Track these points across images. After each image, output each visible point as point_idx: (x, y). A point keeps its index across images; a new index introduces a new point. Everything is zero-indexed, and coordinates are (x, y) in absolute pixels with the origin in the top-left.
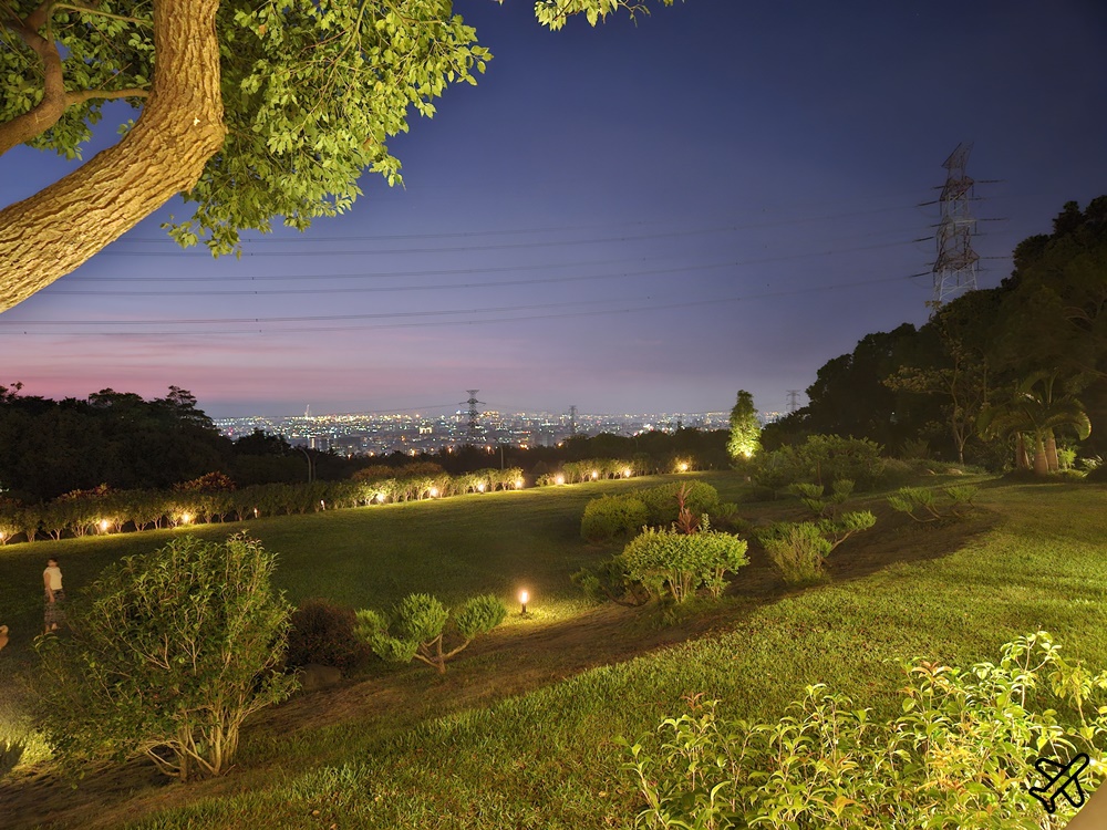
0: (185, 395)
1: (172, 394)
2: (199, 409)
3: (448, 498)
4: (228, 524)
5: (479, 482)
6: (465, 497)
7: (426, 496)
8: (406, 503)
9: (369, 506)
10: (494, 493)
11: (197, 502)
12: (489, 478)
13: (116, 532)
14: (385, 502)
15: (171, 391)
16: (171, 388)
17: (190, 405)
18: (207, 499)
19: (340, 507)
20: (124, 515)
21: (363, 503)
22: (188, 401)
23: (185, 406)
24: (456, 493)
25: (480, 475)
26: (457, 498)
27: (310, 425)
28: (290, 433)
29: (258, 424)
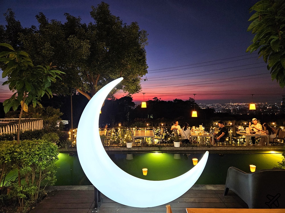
2: (195, 102)
15: (190, 98)
22: (193, 101)
27: (231, 105)
28: (226, 108)
29: (218, 105)
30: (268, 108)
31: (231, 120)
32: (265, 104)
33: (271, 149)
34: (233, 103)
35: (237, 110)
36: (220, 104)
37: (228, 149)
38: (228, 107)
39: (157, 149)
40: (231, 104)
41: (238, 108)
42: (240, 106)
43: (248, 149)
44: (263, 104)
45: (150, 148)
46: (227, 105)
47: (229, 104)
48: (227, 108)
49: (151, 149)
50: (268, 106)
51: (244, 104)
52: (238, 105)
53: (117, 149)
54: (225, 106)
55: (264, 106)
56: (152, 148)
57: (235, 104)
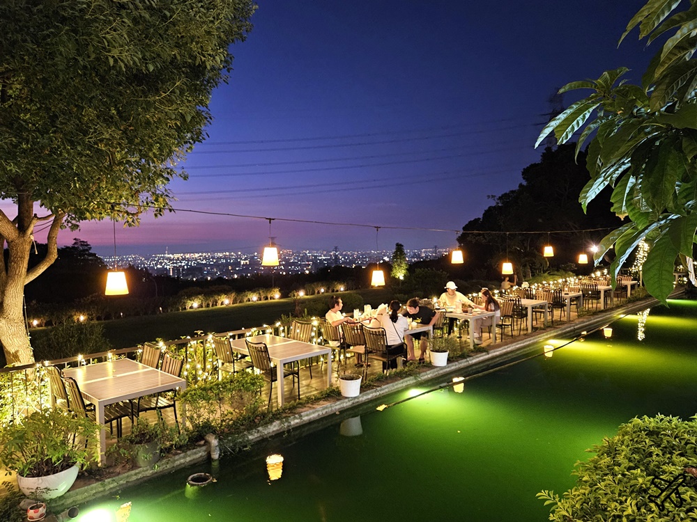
0: (84, 244)
1: (75, 243)
2: (93, 252)
3: (235, 305)
4: (107, 321)
5: (254, 296)
6: (246, 303)
7: (222, 304)
8: (211, 308)
9: (188, 310)
10: (263, 301)
11: (88, 310)
12: (260, 293)
13: (42, 326)
14: (198, 308)
15: (75, 241)
16: (75, 239)
17: (87, 250)
18: (94, 308)
19: (171, 311)
20: (46, 317)
21: (185, 309)
22: (86, 248)
23: (84, 250)
24: (240, 302)
25: (254, 292)
26: (241, 304)
27: (170, 259)
28: (156, 264)
29: (135, 259)
30: (242, 263)
31: (226, 292)
32: (237, 255)
34: (172, 254)
35: (183, 270)
36: (142, 255)
38: (161, 263)
40: (167, 255)
41: (183, 264)
42: (188, 260)
44: (232, 256)
46: (159, 260)
48: (159, 266)
50: (241, 259)
51: (196, 256)
52: (184, 259)
53: (324, 412)
54: (155, 260)
55: (236, 259)
57: (176, 256)
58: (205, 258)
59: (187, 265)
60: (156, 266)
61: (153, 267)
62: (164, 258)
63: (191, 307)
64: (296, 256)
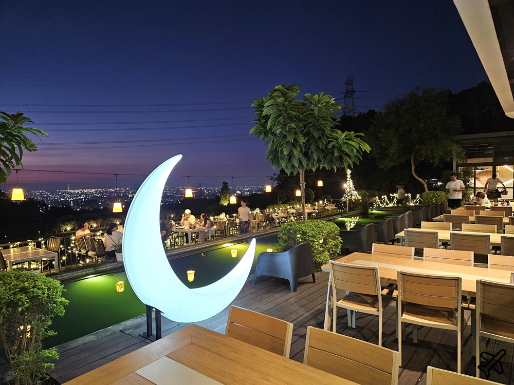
9: (63, 232)
12: (122, 219)
14: (72, 230)
19: (49, 233)
21: (60, 231)
25: (118, 218)
27: (71, 193)
28: (60, 198)
29: (41, 194)
30: (130, 196)
31: (95, 219)
32: (126, 190)
33: (225, 242)
34: (73, 190)
35: (82, 202)
36: (47, 191)
37: (187, 250)
38: (64, 197)
39: (91, 270)
40: (69, 191)
41: (82, 197)
42: (86, 194)
43: (206, 246)
44: (122, 190)
45: (77, 273)
46: (62, 194)
47: (66, 192)
48: (62, 199)
49: (79, 273)
51: (93, 191)
52: (83, 193)
54: (59, 195)
55: (125, 193)
56: (82, 272)
57: (77, 191)
58: (100, 193)
59: (85, 198)
60: (60, 199)
61: (57, 200)
62: (66, 193)
63: (66, 230)
64: (171, 190)
